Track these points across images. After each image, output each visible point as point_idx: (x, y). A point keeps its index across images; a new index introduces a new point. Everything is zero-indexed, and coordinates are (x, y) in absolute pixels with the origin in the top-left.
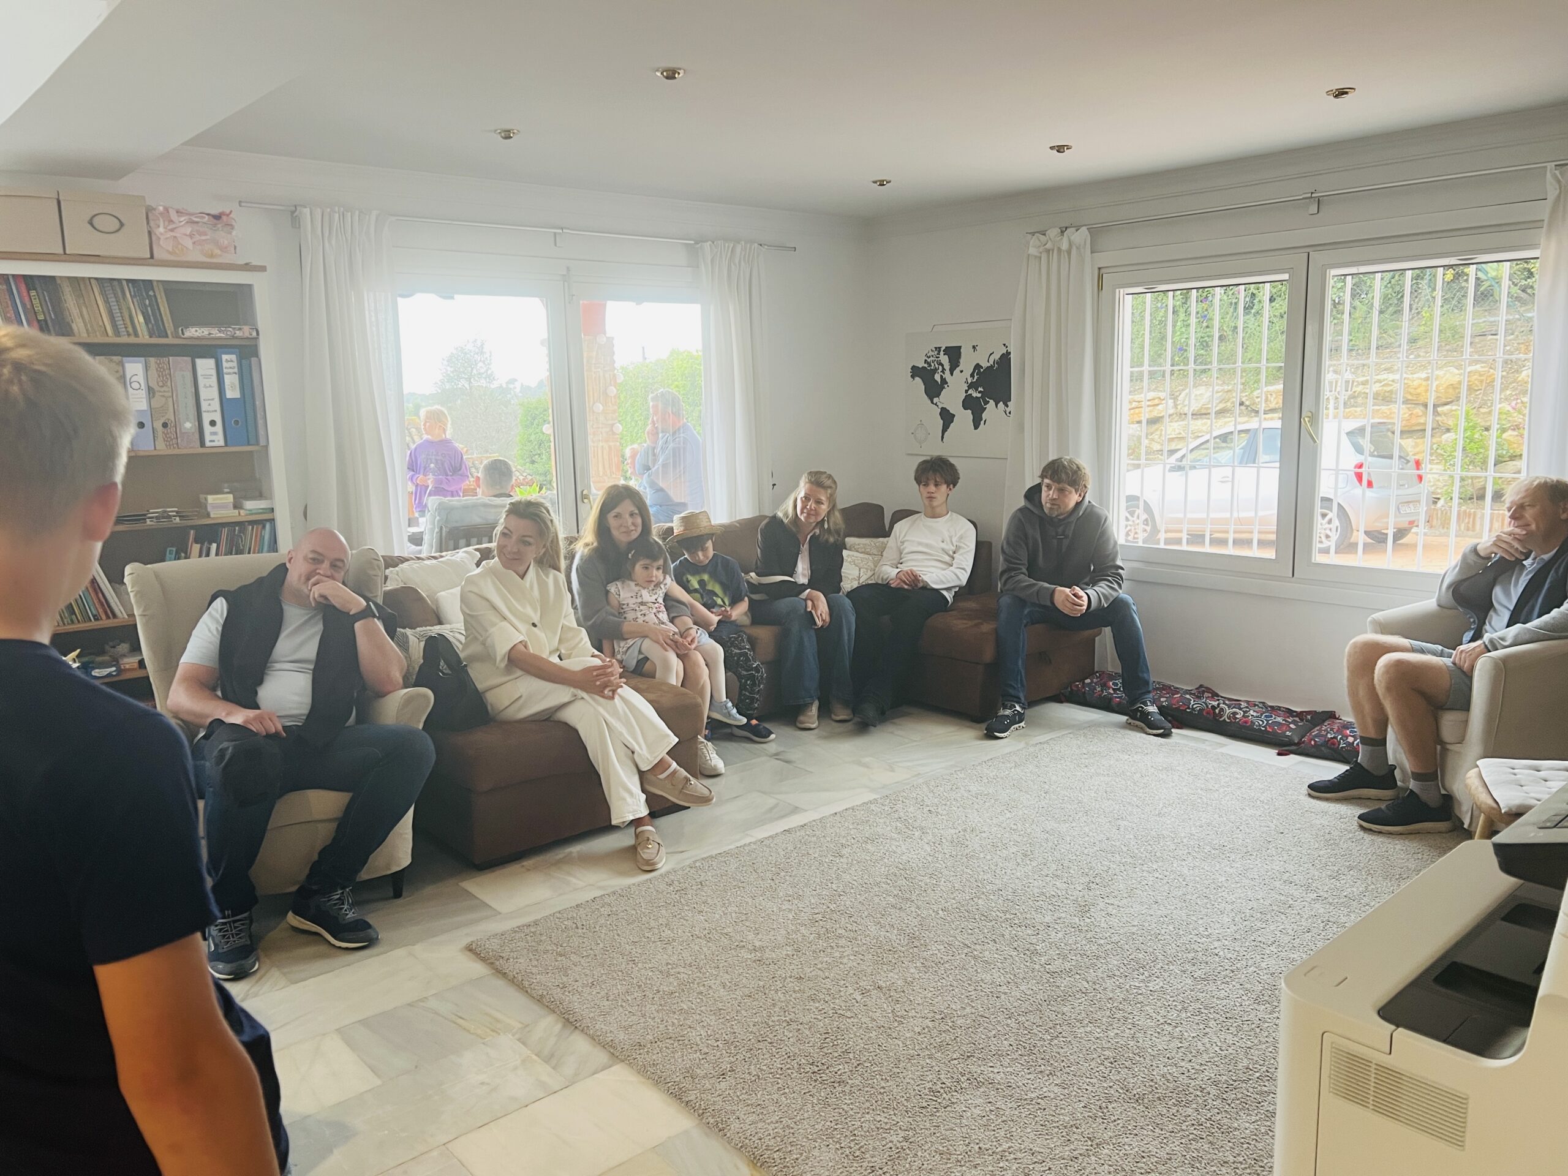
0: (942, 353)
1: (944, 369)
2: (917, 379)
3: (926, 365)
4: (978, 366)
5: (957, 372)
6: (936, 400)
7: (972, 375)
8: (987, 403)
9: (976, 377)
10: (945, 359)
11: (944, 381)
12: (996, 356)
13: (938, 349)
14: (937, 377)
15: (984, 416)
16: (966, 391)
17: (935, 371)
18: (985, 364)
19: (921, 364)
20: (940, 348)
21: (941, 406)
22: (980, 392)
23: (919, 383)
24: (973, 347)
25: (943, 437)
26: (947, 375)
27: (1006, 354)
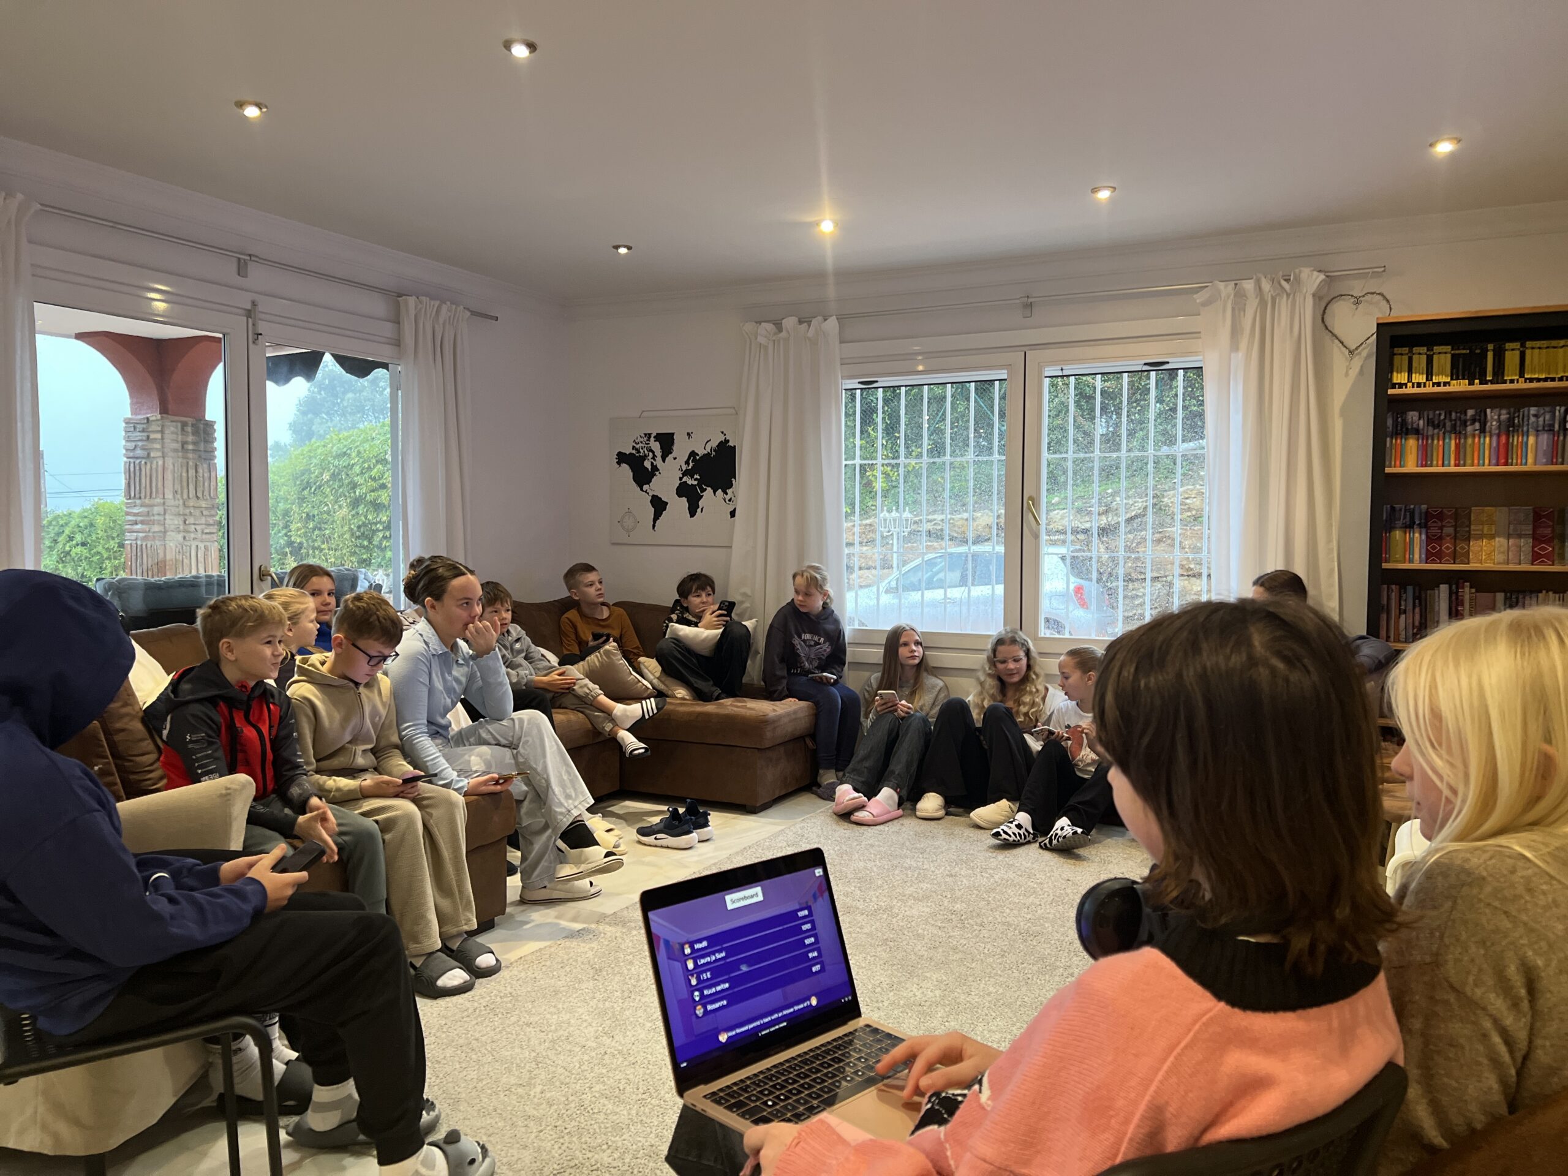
0: (652, 439)
1: (655, 456)
2: (625, 467)
3: (634, 452)
4: (693, 454)
5: (669, 458)
6: (645, 487)
7: (687, 463)
8: (704, 490)
9: (691, 464)
10: (656, 446)
11: (655, 468)
12: (714, 444)
13: (648, 435)
14: (647, 464)
15: (701, 503)
16: (681, 479)
17: (645, 457)
18: (701, 452)
19: (628, 450)
20: (650, 435)
21: (651, 494)
22: (696, 480)
23: (626, 469)
24: (688, 434)
25: (654, 526)
26: (659, 462)
27: (727, 441)
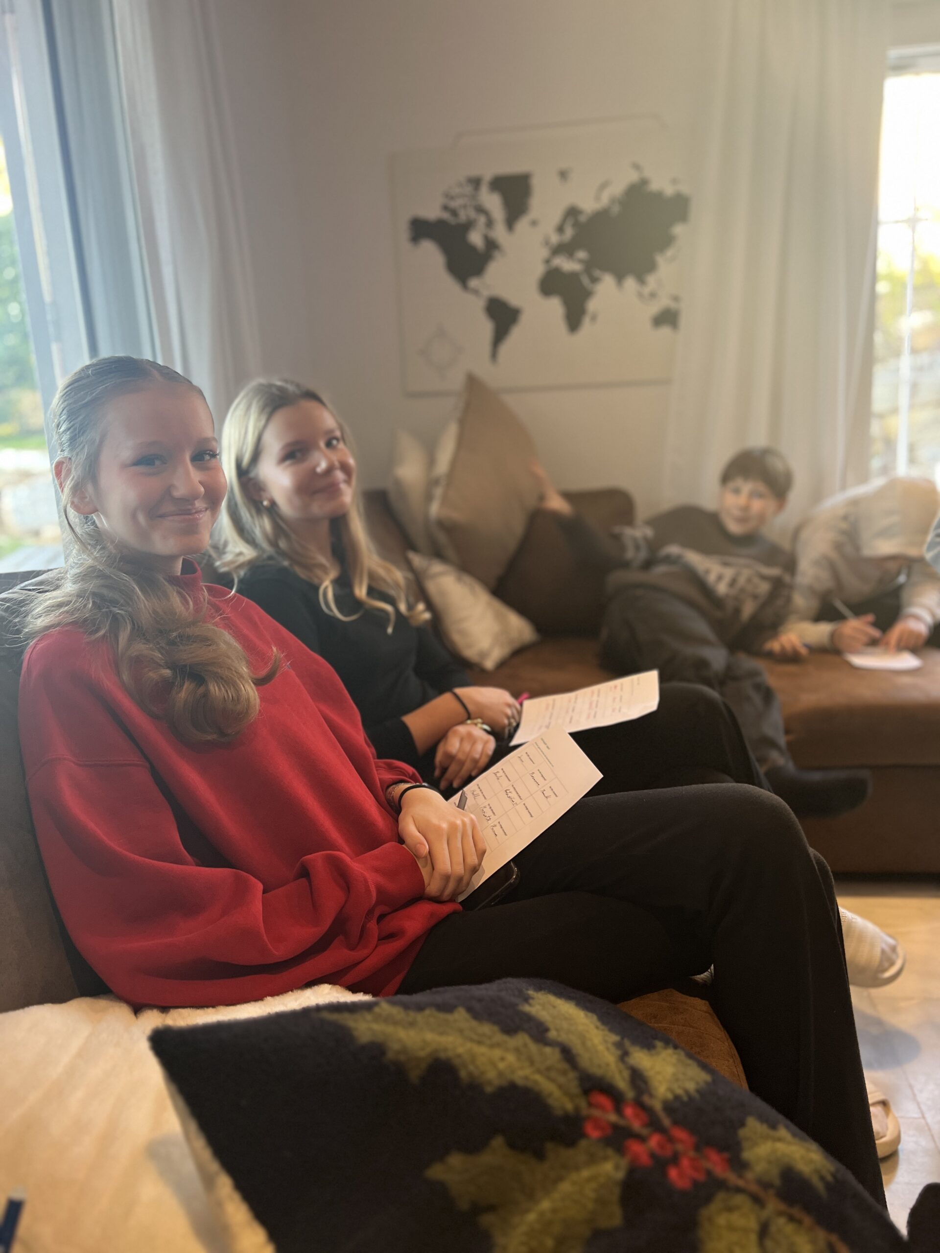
0: (484, 188)
1: (490, 223)
2: (427, 246)
3: (446, 216)
4: (572, 212)
5: (522, 224)
6: (473, 283)
7: (560, 229)
8: (595, 280)
9: (569, 232)
10: (493, 202)
11: (492, 245)
12: (618, 188)
13: (476, 182)
14: (476, 238)
15: (592, 305)
16: (547, 261)
17: (468, 226)
18: (589, 205)
19: (432, 212)
20: (478, 180)
21: (486, 293)
22: (580, 261)
23: (430, 251)
24: (563, 175)
25: (494, 355)
26: (500, 232)
27: (644, 182)
